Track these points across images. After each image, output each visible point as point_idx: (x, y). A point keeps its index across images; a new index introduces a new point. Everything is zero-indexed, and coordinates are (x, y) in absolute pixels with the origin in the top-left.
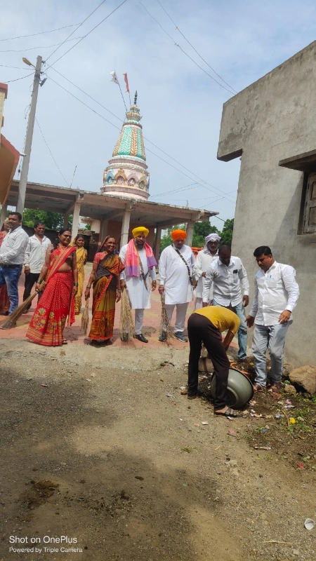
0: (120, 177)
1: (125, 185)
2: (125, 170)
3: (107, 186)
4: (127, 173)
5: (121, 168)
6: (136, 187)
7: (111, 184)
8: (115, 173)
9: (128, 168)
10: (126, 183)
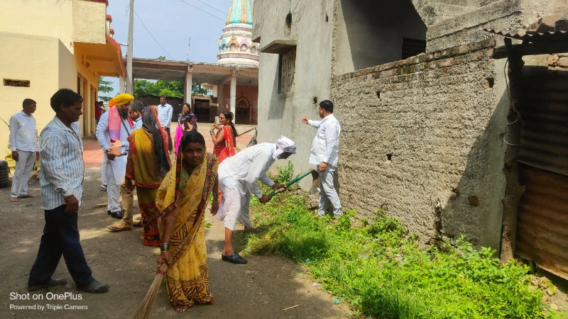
0: (233, 44)
1: (237, 51)
2: (237, 37)
3: (222, 53)
4: (239, 40)
5: (233, 35)
6: (248, 52)
7: (227, 51)
8: (228, 41)
9: (239, 35)
10: (239, 49)
